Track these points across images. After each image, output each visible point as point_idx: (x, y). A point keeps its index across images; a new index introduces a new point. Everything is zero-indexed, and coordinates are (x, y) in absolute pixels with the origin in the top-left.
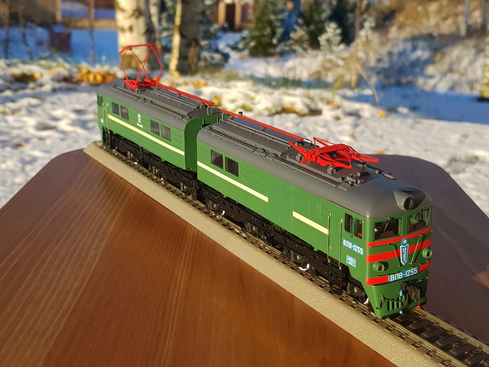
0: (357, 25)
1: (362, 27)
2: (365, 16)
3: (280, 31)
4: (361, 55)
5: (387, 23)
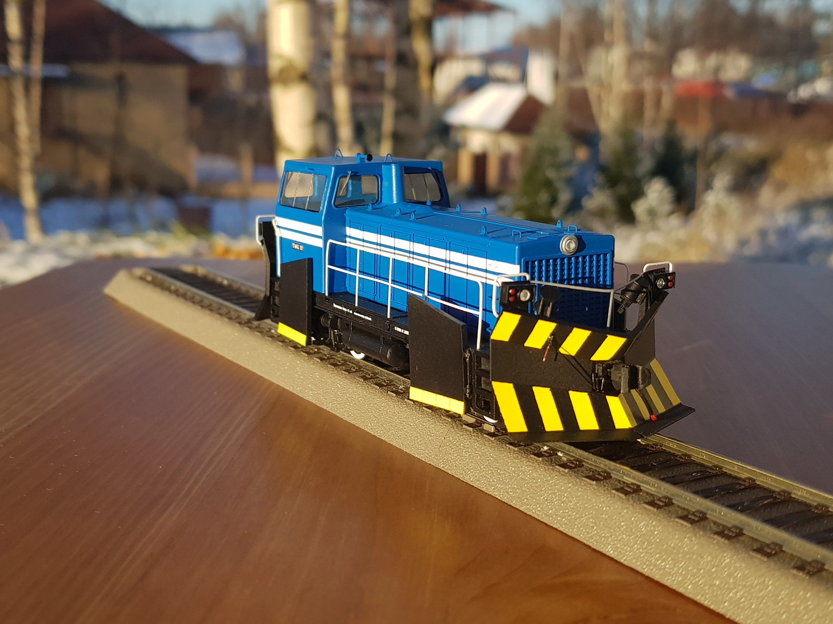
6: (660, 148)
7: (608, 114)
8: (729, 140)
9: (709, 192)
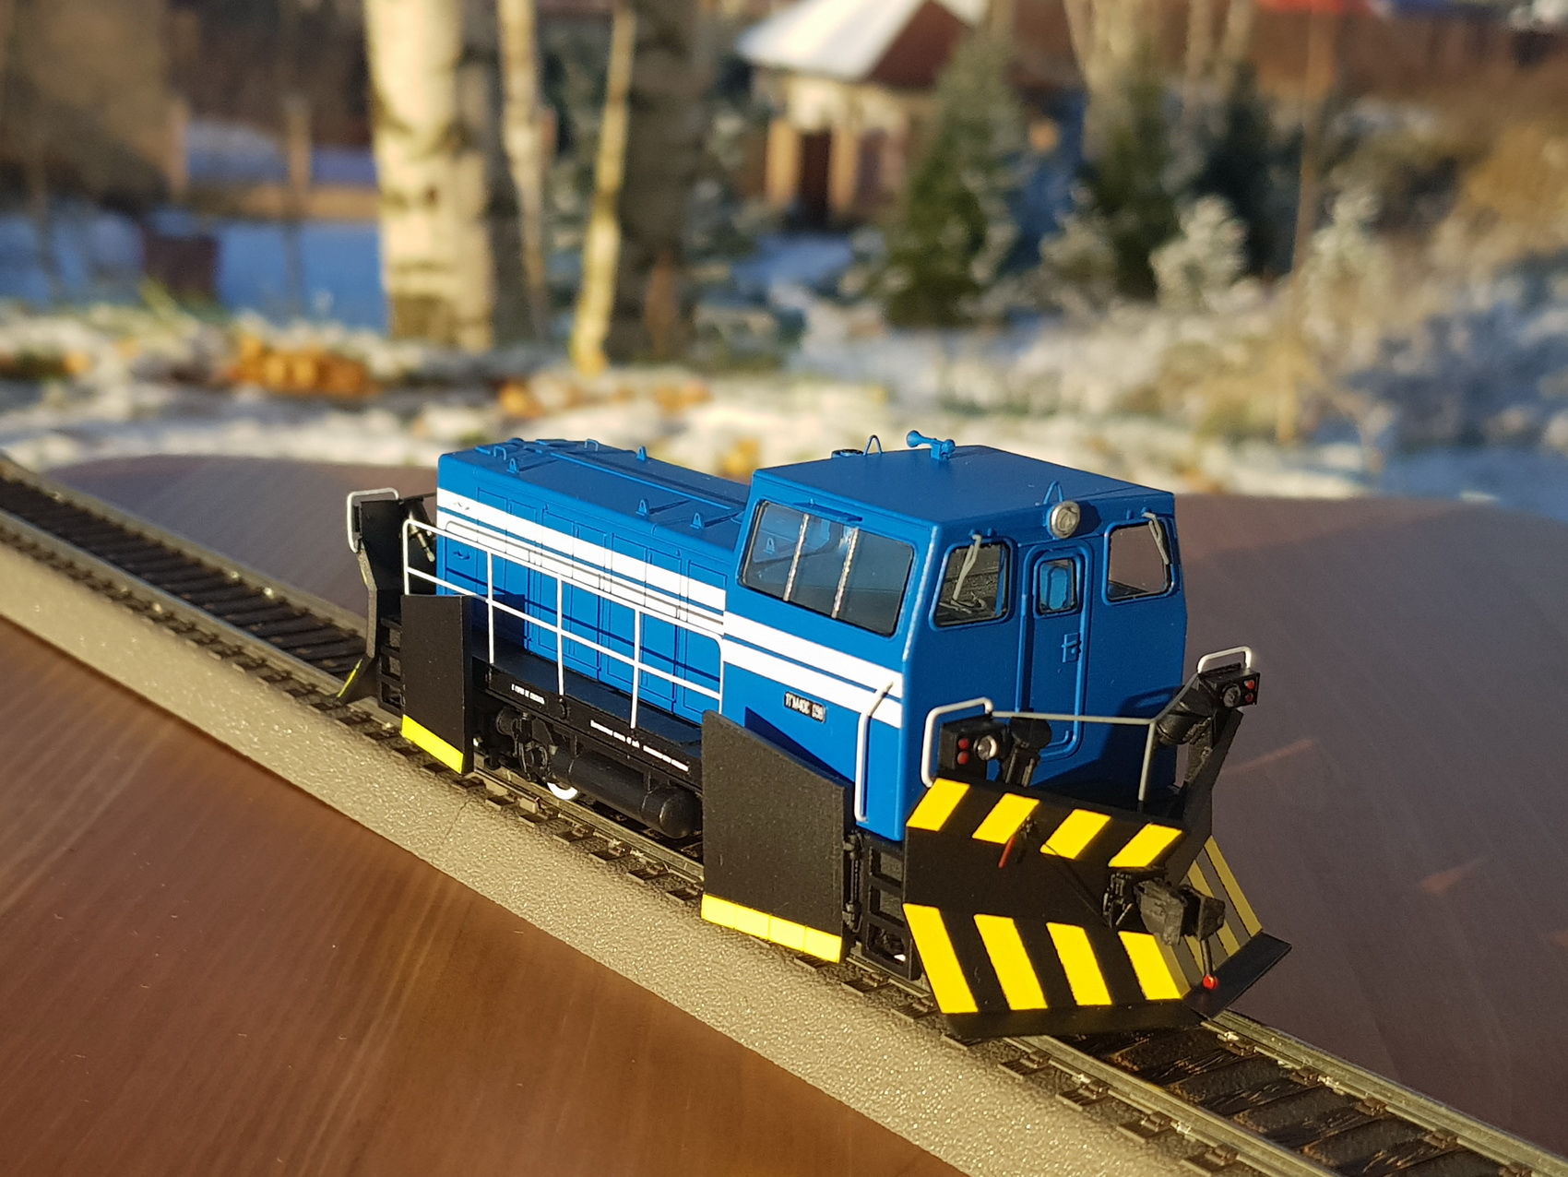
0: (1304, 213)
1: (1323, 217)
2: (1337, 177)
3: (1001, 235)
4: (1319, 325)
5: (1423, 206)
6: (1217, 127)
7: (1107, 47)
8: (1371, 112)
9: (1323, 232)
